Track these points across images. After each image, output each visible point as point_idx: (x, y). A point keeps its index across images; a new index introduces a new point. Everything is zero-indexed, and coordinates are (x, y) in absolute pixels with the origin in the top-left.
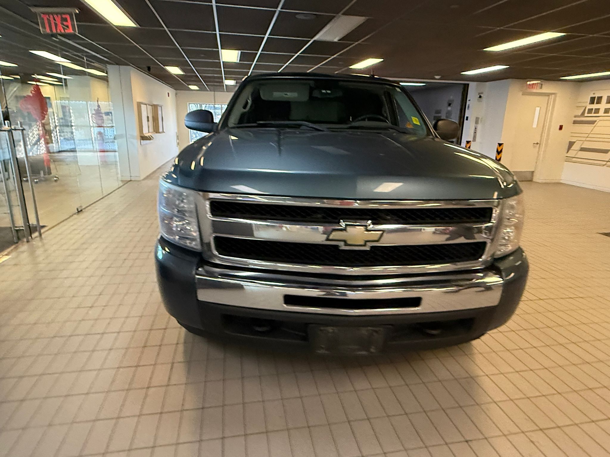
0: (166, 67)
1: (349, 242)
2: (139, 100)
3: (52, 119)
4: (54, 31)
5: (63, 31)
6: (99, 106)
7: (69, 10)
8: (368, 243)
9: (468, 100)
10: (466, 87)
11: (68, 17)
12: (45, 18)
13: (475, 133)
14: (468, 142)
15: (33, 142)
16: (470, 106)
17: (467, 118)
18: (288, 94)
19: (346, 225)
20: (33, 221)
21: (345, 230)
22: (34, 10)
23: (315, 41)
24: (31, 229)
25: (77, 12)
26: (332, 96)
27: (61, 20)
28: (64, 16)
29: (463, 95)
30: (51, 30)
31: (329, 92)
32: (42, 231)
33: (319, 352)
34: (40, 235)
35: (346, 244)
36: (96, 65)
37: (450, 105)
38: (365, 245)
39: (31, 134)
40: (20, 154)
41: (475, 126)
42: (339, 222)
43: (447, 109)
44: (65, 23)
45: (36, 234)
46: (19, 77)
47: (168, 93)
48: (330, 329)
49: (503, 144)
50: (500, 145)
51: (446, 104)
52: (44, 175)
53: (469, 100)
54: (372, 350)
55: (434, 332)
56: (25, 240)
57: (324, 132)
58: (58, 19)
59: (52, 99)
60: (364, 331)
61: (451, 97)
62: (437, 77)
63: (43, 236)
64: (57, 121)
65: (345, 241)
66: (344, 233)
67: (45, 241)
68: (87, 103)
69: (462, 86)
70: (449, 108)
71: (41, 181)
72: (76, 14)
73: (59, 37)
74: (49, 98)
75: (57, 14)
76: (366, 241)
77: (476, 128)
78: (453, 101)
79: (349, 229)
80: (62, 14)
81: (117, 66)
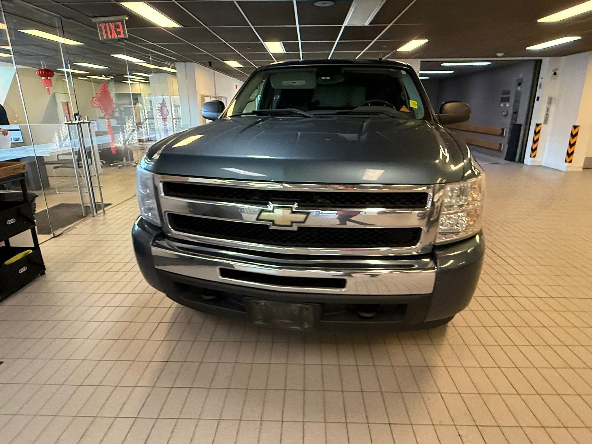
0: (225, 62)
1: (277, 223)
2: (203, 93)
3: (142, 113)
4: (110, 37)
5: (116, 37)
6: (163, 99)
7: (120, 18)
8: (294, 224)
9: (540, 77)
10: (538, 64)
11: (120, 24)
12: (102, 26)
13: (547, 114)
14: (538, 125)
15: (129, 133)
16: (542, 85)
17: (538, 98)
18: (297, 82)
19: (274, 207)
20: (98, 200)
21: (273, 211)
22: (94, 20)
23: (346, 27)
24: (98, 207)
25: (127, 18)
26: (331, 83)
27: (115, 27)
28: (117, 23)
29: (535, 73)
30: (107, 37)
31: (328, 78)
32: (105, 209)
33: (256, 323)
34: (104, 211)
35: (274, 224)
36: (167, 63)
37: (520, 84)
38: (291, 226)
39: (127, 127)
40: (119, 143)
41: (547, 107)
42: (267, 204)
43: (517, 88)
44: (118, 30)
45: (102, 211)
46: (113, 77)
47: (236, 86)
48: (263, 302)
49: (579, 126)
50: (575, 127)
51: (515, 83)
52: (126, 161)
53: (542, 78)
54: (306, 326)
55: (367, 315)
56: (92, 215)
57: (311, 119)
58: (112, 26)
59: (143, 95)
60: (295, 307)
61: (521, 75)
62: (499, 55)
63: (106, 212)
64: (147, 115)
65: (273, 221)
66: (271, 214)
67: (106, 216)
68: (170, 97)
69: (533, 64)
70: (519, 88)
71: (123, 166)
72: (126, 20)
73: (126, 41)
74: (140, 94)
75: (112, 22)
76: (293, 222)
77: (548, 110)
78: (522, 80)
79: (276, 210)
80: (115, 21)
81: (184, 63)
